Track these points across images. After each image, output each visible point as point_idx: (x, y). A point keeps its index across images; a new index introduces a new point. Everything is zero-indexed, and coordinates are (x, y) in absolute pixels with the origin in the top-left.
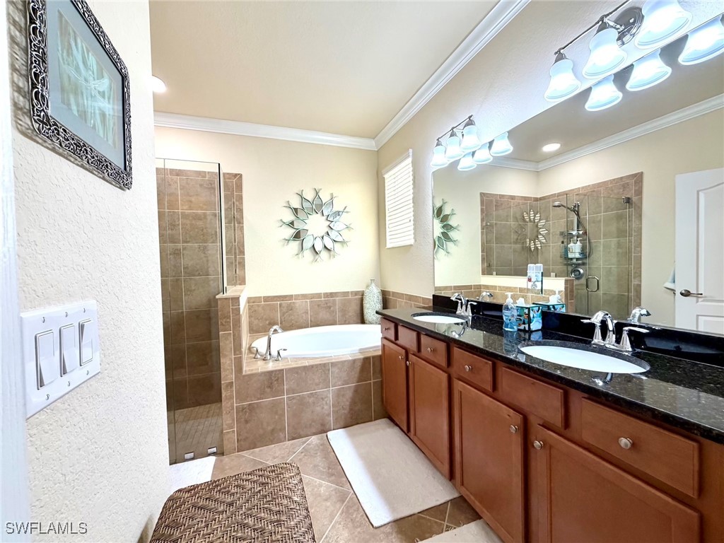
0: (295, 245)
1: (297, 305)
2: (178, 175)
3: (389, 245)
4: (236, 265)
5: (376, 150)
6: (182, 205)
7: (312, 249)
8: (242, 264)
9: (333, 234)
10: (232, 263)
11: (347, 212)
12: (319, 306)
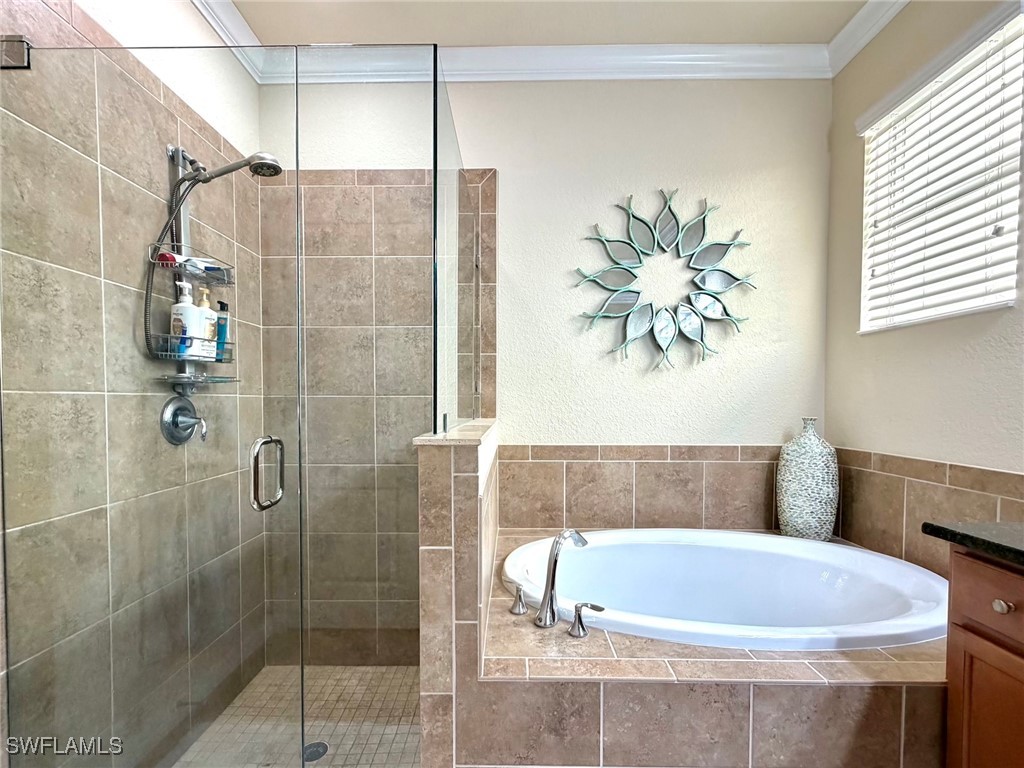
0: (606, 331)
1: (607, 472)
2: (371, 182)
3: (866, 325)
4: (477, 373)
5: (830, 75)
6: (378, 245)
7: (648, 339)
8: (490, 372)
9: (702, 302)
10: (469, 369)
11: (742, 245)
12: (658, 476)
